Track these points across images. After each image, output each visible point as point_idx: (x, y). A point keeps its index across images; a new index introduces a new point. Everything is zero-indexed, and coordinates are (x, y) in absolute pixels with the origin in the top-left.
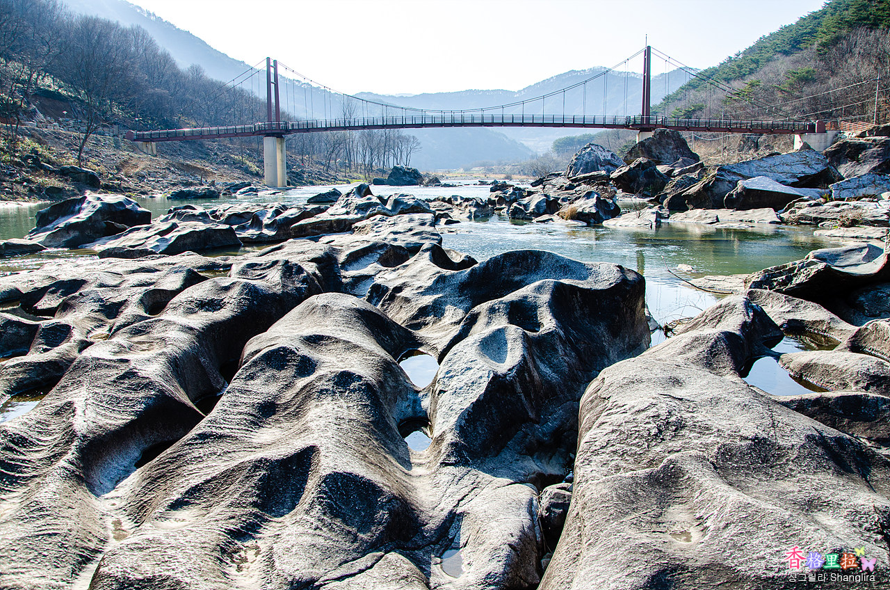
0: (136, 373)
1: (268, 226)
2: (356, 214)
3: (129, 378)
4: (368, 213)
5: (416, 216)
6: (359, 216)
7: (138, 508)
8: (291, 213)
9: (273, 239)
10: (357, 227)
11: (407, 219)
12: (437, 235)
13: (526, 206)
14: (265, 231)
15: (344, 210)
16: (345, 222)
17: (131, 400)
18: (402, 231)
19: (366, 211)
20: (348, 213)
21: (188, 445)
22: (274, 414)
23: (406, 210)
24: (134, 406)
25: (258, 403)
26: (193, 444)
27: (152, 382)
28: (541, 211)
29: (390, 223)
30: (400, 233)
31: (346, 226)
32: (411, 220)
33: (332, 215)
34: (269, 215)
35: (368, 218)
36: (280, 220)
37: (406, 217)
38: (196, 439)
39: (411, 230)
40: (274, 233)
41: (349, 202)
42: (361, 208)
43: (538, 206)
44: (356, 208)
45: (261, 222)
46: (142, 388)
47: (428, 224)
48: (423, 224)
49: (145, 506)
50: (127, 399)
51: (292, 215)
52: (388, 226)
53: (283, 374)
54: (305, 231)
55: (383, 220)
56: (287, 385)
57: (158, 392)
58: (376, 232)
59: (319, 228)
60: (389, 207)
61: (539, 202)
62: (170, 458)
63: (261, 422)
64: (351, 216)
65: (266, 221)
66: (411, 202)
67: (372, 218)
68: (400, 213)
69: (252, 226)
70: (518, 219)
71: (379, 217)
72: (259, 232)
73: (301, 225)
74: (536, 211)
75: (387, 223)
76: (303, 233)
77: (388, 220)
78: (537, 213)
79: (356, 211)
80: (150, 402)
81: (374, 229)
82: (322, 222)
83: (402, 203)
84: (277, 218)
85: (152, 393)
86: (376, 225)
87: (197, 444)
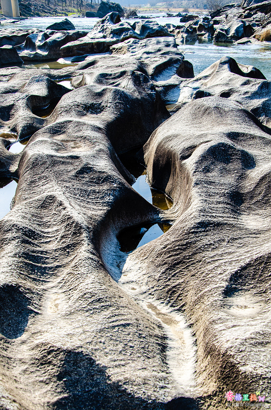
0: (91, 168)
1: (40, 47)
2: (112, 38)
3: (87, 173)
4: (122, 37)
5: (162, 39)
6: (115, 39)
7: (167, 292)
8: (57, 37)
9: (46, 58)
10: (114, 49)
11: (155, 42)
12: (180, 54)
13: (227, 31)
14: (39, 51)
15: (101, 35)
16: (104, 45)
17: (98, 192)
18: (153, 51)
19: (120, 35)
20: (104, 37)
21: (193, 233)
22: (243, 202)
23: (152, 34)
24: (103, 197)
25: (227, 193)
26: (197, 232)
27: (110, 176)
28: (240, 35)
29: (142, 45)
30: (151, 53)
31: (104, 47)
32: (158, 43)
33: (92, 38)
34: (40, 38)
35: (123, 40)
36: (50, 42)
37: (154, 40)
38: (198, 228)
39: (159, 50)
40: (46, 53)
41: (105, 27)
42: (115, 33)
43: (237, 30)
44: (112, 33)
45: (34, 44)
46: (103, 182)
47: (171, 46)
48: (168, 45)
49: (175, 291)
50: (94, 191)
51: (58, 38)
52: (141, 48)
53: (231, 166)
54: (72, 52)
55: (136, 43)
56: (240, 176)
57: (119, 184)
58: (132, 52)
59: (83, 49)
60: (137, 31)
61: (238, 28)
62: (179, 245)
63: (237, 210)
64: (108, 40)
65: (38, 43)
66: (155, 27)
67: (126, 41)
68: (147, 37)
69: (26, 47)
70: (221, 42)
71: (132, 40)
72: (34, 52)
73: (68, 47)
74: (236, 35)
75: (139, 45)
76: (71, 54)
77: (140, 43)
78: (237, 36)
79: (111, 35)
80: (116, 194)
81: (130, 50)
82: (86, 44)
83: (149, 28)
84: (48, 40)
85: (115, 185)
86: (131, 46)
87: (201, 232)
